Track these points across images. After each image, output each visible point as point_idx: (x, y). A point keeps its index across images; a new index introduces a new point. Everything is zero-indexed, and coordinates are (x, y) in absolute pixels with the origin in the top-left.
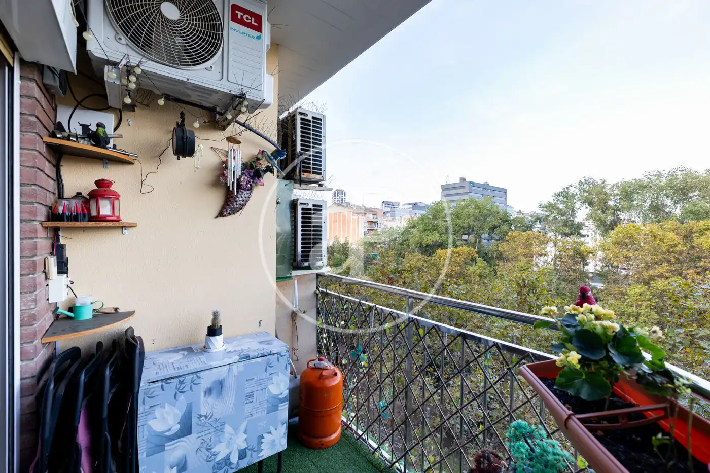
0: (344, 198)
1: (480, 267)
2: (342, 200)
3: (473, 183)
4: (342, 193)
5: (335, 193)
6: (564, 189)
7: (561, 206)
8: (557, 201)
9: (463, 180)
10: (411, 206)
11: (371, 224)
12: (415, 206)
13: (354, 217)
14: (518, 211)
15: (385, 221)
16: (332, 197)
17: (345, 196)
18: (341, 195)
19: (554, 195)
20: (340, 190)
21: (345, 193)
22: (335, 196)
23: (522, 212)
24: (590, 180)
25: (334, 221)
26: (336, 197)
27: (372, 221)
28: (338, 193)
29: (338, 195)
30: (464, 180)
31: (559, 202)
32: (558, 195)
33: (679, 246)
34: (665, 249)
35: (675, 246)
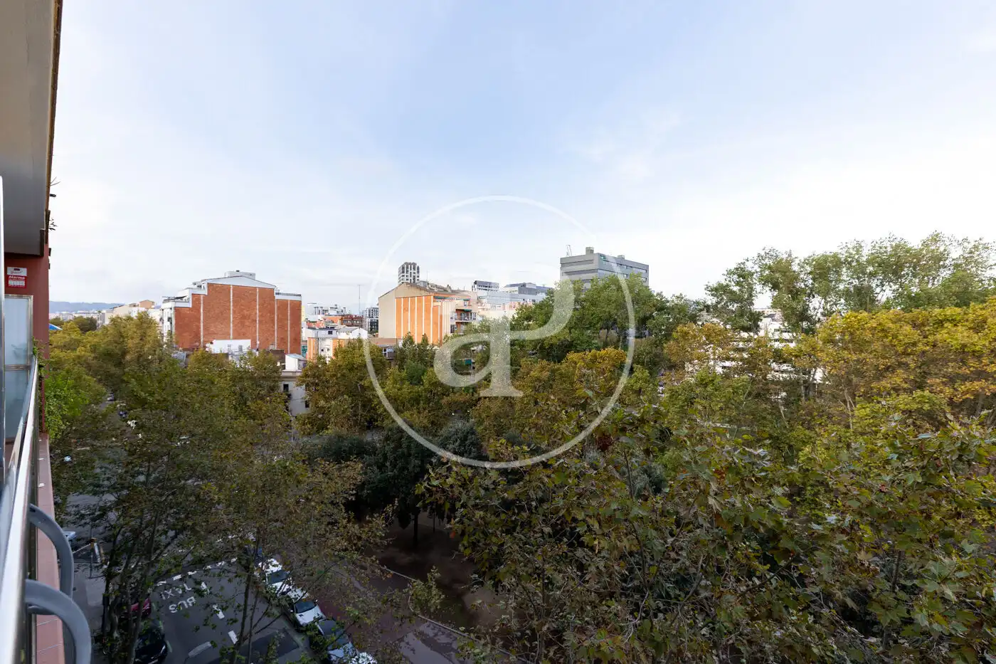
0: (416, 275)
1: (639, 379)
2: (414, 279)
3: (604, 256)
4: (414, 269)
5: (403, 268)
6: (739, 264)
7: (736, 289)
8: (730, 281)
9: (590, 251)
10: (517, 288)
11: (461, 314)
12: (523, 288)
13: (436, 304)
14: (678, 295)
15: (480, 310)
16: (397, 274)
17: (418, 272)
18: (412, 271)
19: (726, 273)
20: (410, 264)
21: (418, 268)
22: (403, 272)
23: (683, 296)
24: (772, 253)
25: (404, 309)
26: (405, 274)
27: (463, 310)
28: (407, 268)
29: (407, 271)
30: (592, 251)
31: (733, 283)
32: (730, 273)
33: (920, 344)
34: (900, 349)
35: (914, 344)
